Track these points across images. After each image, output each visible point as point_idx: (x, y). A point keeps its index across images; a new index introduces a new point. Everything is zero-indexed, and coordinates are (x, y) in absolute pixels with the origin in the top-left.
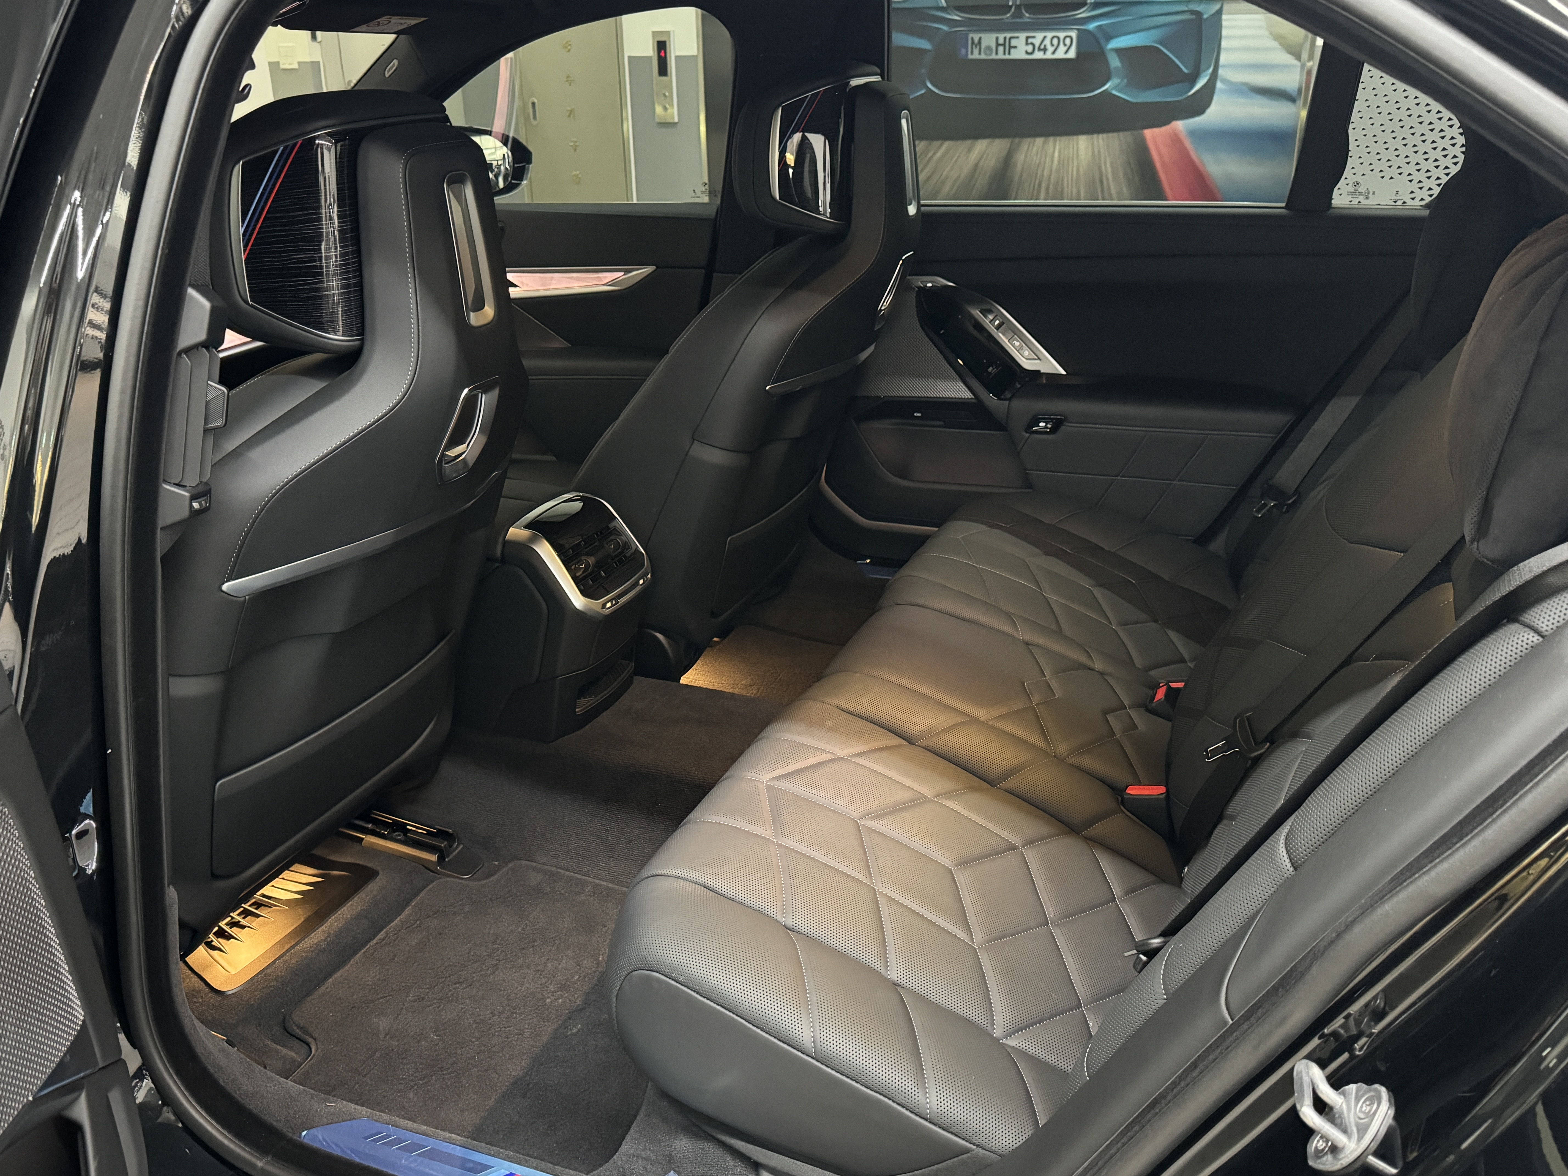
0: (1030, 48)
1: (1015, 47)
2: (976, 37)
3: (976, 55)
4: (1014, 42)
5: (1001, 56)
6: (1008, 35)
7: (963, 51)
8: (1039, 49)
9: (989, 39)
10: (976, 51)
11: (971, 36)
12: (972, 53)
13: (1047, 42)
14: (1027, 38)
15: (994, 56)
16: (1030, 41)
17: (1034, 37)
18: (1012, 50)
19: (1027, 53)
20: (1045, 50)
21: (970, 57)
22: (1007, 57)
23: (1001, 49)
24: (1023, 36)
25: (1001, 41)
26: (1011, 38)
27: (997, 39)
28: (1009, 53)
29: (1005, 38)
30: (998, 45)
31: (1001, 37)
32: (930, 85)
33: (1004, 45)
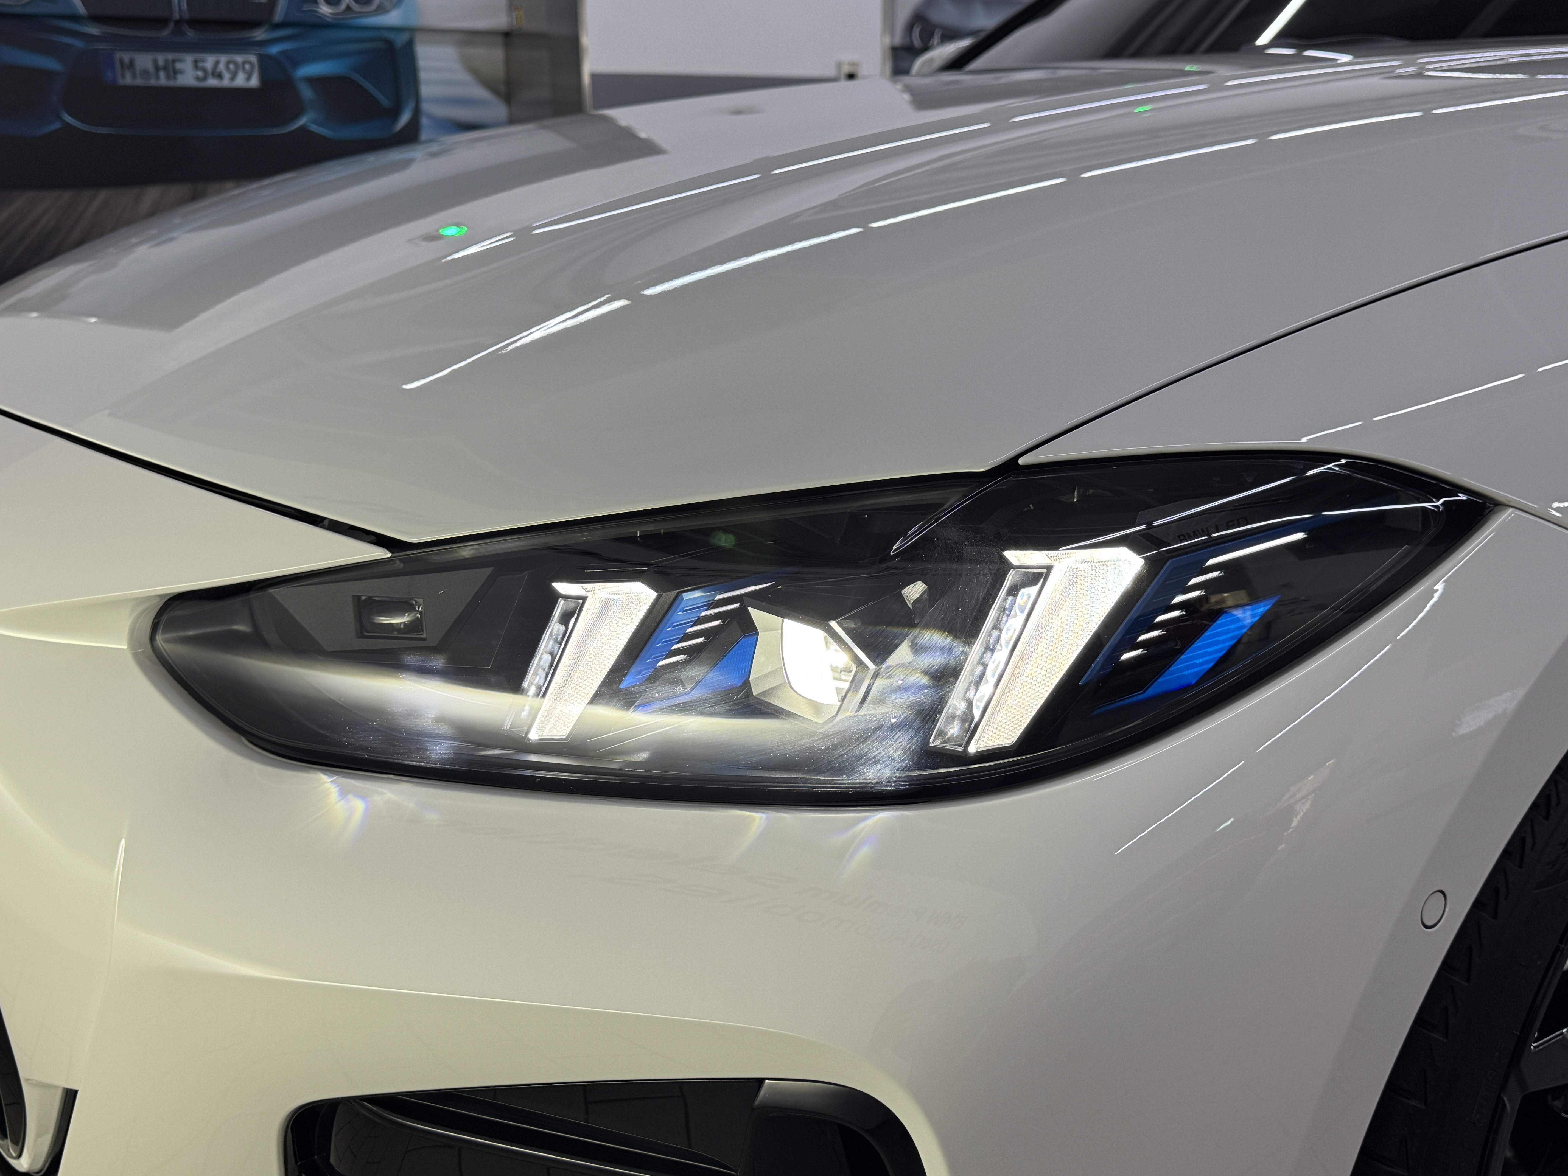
0: (200, 74)
1: (180, 72)
2: (126, 57)
3: (128, 80)
4: (178, 66)
5: (163, 80)
6: (170, 56)
7: (110, 75)
8: (213, 75)
9: (144, 61)
10: (127, 73)
11: (118, 55)
12: (123, 76)
13: (221, 67)
14: (196, 62)
15: (153, 82)
16: (200, 65)
17: (203, 60)
18: (179, 77)
19: (198, 79)
20: (220, 76)
21: (121, 82)
22: (171, 83)
23: (162, 74)
24: (189, 58)
25: (161, 63)
26: (174, 61)
27: (155, 61)
28: (175, 78)
29: (166, 61)
30: (157, 69)
31: (161, 58)
32: (67, 118)
33: (165, 68)
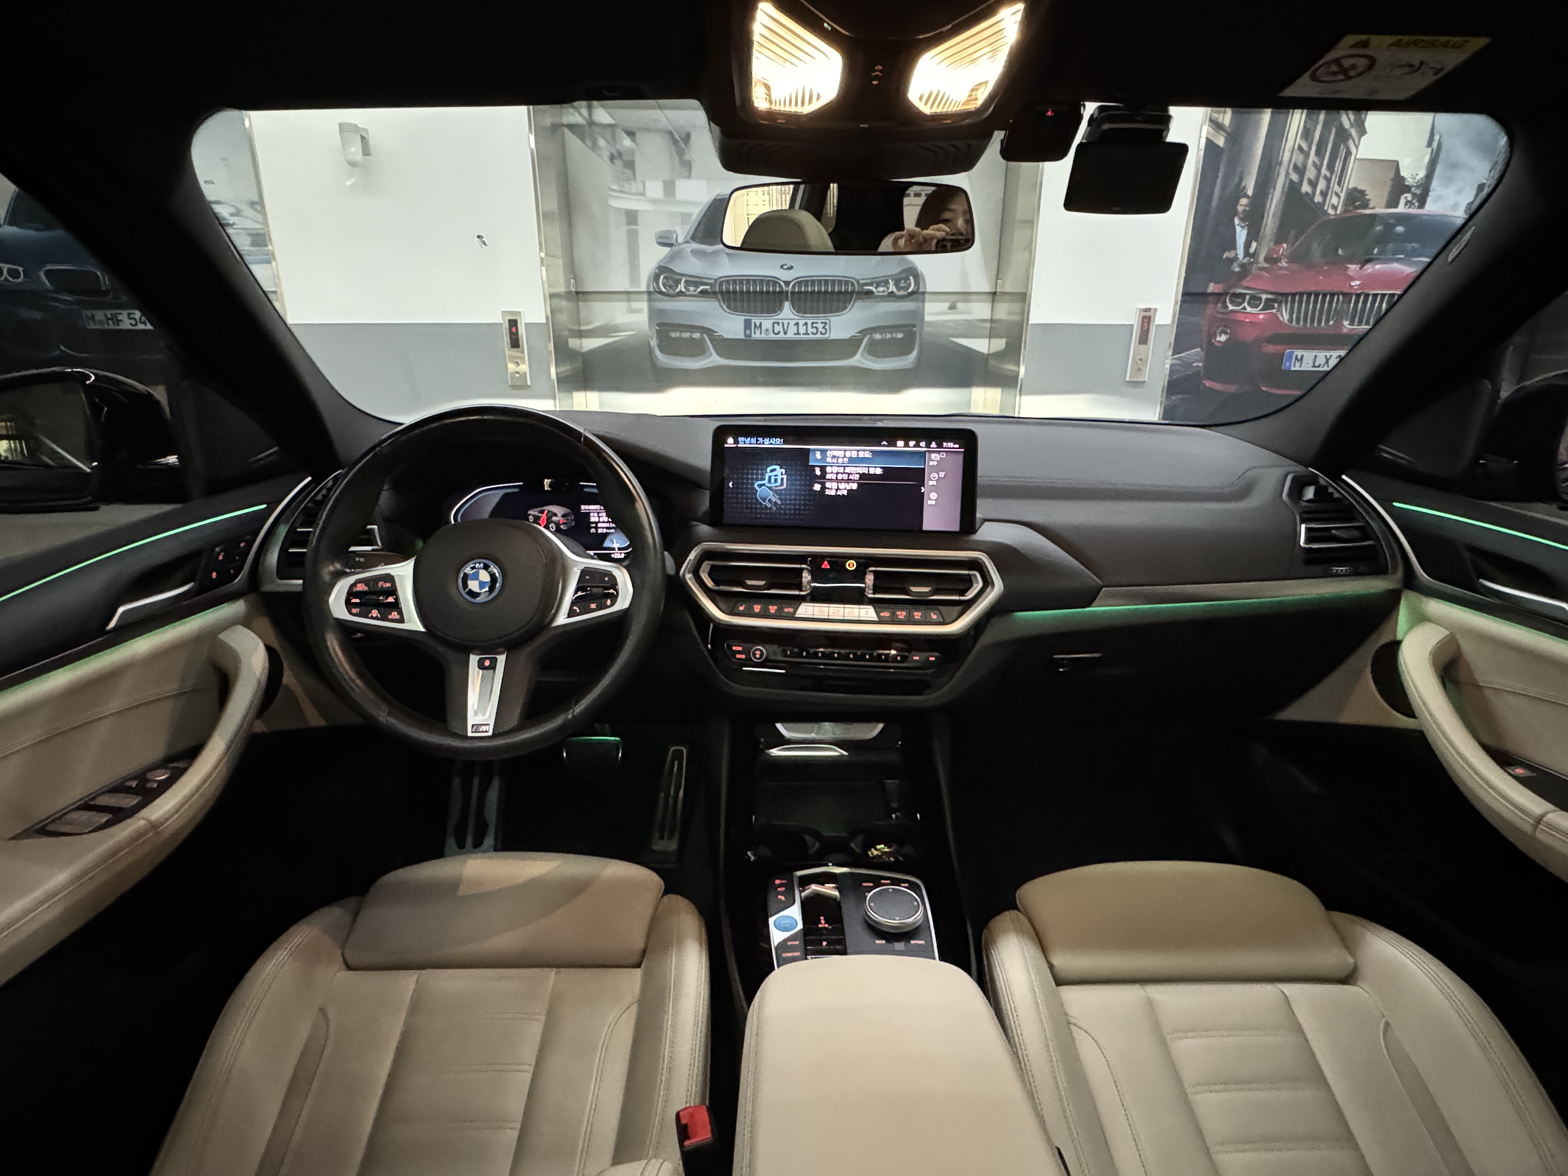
0: (133, 322)
1: (121, 321)
2: (89, 313)
3: (92, 326)
4: (120, 317)
5: (112, 326)
6: (113, 312)
7: (81, 324)
8: (141, 322)
9: (100, 315)
10: (91, 322)
11: (84, 312)
12: (89, 325)
14: (129, 314)
15: (106, 327)
16: (131, 316)
17: (134, 314)
18: (120, 323)
19: (131, 324)
20: (145, 323)
21: (89, 327)
22: (117, 328)
23: (110, 322)
24: (125, 313)
25: (109, 316)
26: (116, 314)
27: (106, 315)
28: (118, 325)
29: (112, 315)
30: (108, 319)
31: (109, 313)
32: (62, 348)
33: (112, 319)
